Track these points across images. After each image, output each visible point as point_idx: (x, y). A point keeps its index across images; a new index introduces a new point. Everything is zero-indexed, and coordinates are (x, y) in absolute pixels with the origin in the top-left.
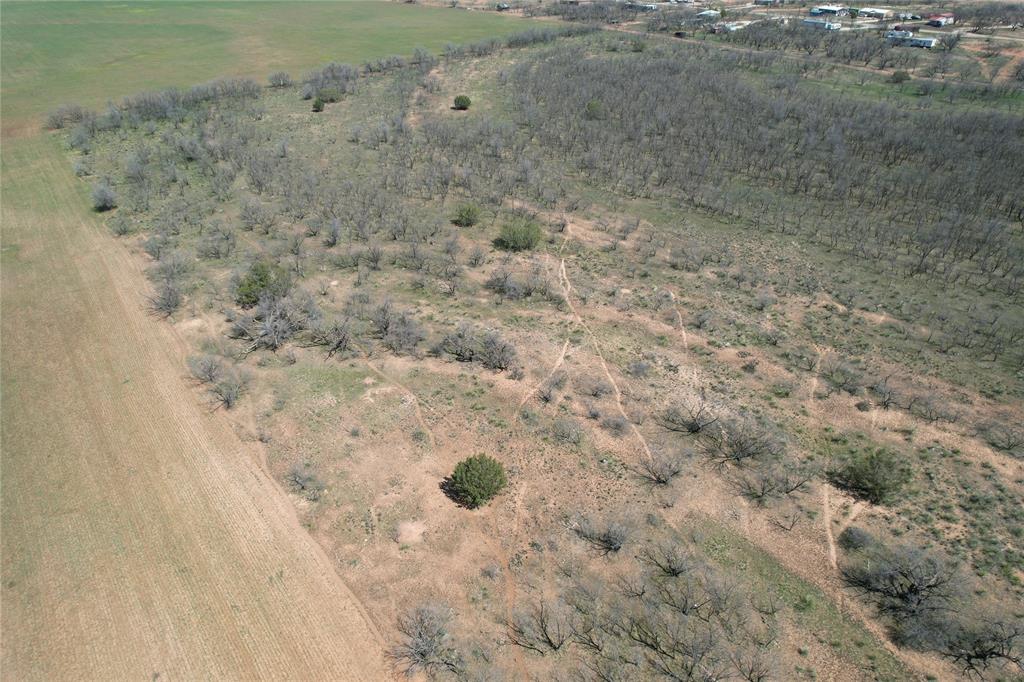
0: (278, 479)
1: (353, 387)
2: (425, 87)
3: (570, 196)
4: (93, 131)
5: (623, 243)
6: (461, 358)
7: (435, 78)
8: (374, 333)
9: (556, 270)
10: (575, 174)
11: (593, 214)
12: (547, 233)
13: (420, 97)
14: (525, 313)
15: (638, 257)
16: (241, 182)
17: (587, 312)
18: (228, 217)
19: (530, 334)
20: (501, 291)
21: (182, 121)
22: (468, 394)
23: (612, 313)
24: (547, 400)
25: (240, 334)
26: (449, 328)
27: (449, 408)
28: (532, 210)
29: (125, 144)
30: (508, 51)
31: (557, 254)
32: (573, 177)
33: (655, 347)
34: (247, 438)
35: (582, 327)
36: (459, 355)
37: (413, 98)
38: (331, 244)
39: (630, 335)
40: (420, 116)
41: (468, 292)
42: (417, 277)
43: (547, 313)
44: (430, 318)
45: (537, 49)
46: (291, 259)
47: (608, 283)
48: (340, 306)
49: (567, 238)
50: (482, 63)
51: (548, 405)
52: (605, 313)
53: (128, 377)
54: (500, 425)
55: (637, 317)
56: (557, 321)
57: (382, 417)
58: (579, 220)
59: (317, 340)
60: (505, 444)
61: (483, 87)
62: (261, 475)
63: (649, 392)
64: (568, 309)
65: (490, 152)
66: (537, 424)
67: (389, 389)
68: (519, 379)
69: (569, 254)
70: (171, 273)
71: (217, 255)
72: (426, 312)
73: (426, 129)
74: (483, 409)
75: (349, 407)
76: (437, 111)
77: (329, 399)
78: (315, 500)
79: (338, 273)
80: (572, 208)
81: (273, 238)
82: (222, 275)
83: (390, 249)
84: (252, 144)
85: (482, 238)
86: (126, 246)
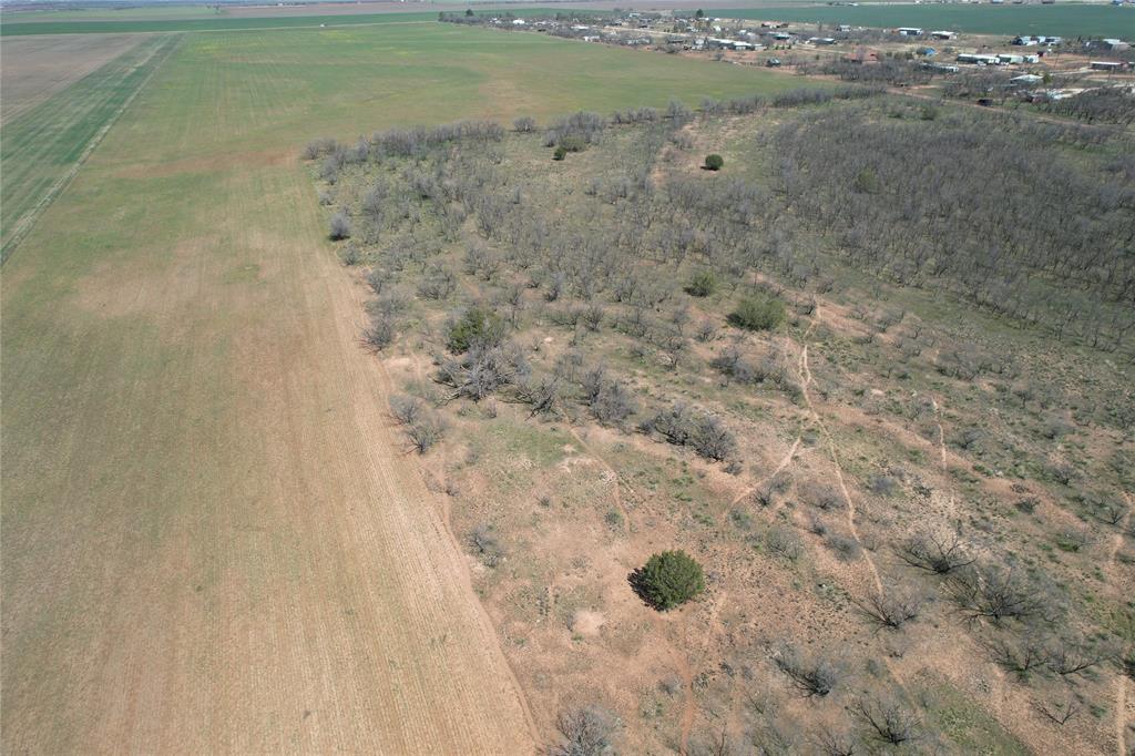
0: (458, 536)
1: (550, 452)
2: (675, 142)
3: (824, 275)
4: (342, 163)
5: (881, 335)
6: (672, 439)
7: (687, 134)
8: (582, 398)
9: (797, 358)
10: (834, 252)
11: (849, 300)
12: (791, 314)
13: (668, 154)
14: (752, 401)
15: (898, 355)
16: (471, 224)
17: (827, 410)
18: (453, 258)
19: (754, 425)
20: (729, 372)
21: (424, 159)
22: (675, 481)
23: (858, 415)
24: (764, 502)
25: (445, 379)
26: (664, 404)
27: (651, 493)
28: (777, 287)
29: (368, 177)
30: (773, 111)
31: (800, 340)
32: (831, 254)
33: (906, 463)
34: (434, 488)
35: (819, 426)
36: (671, 436)
37: (660, 153)
38: (551, 299)
39: (875, 444)
40: (666, 174)
41: (691, 368)
42: (637, 345)
43: (779, 404)
44: (645, 391)
45: (807, 111)
46: (508, 309)
47: (857, 380)
48: (551, 364)
49: (814, 323)
50: (742, 121)
51: (765, 508)
52: (848, 414)
53: (331, 406)
54: (705, 521)
55: (887, 424)
56: (790, 415)
57: (576, 489)
58: (832, 304)
59: (521, 397)
60: (708, 545)
61: (740, 147)
62: (441, 528)
63: (890, 514)
64: (803, 403)
65: (738, 219)
66: (749, 528)
67: (588, 461)
68: (735, 474)
69: (814, 340)
70: (389, 308)
71: (436, 295)
72: (642, 383)
73: (670, 187)
74: (690, 500)
75: (544, 473)
76: (685, 169)
77: (524, 461)
78: (492, 566)
79: (554, 330)
80: (825, 289)
81: (494, 285)
82: (437, 317)
83: (612, 311)
84: (487, 187)
85: (714, 310)
86: (351, 276)
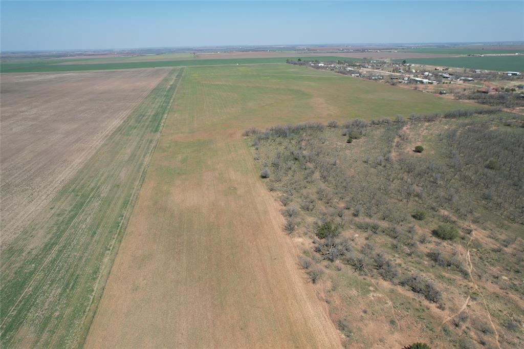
0: (333, 321)
1: (364, 289)
2: (400, 137)
3: (475, 214)
4: (260, 139)
5: (505, 249)
6: (414, 290)
7: (404, 131)
8: (374, 266)
9: (465, 255)
10: (479, 201)
11: (488, 228)
12: (461, 233)
13: (398, 142)
14: (447, 275)
15: (514, 260)
16: (317, 175)
17: (481, 284)
18: (311, 191)
19: (448, 287)
20: (436, 260)
21: (292, 139)
22: (417, 309)
23: (496, 289)
24: (457, 326)
25: (318, 250)
26: (409, 273)
27: (408, 313)
28: (454, 218)
29: (271, 147)
30: (444, 120)
31: (466, 246)
32: (478, 202)
33: (522, 316)
34: (321, 299)
35: (478, 291)
36: (413, 288)
37: (394, 142)
38: (355, 215)
39: (506, 304)
40: (398, 153)
41: (419, 256)
42: (395, 242)
43: (458, 277)
44: (400, 265)
45: (461, 121)
46: (338, 219)
47: (495, 270)
48: (359, 248)
49: (472, 238)
50: (430, 126)
51: (457, 328)
52: (492, 288)
53: (276, 257)
54: (431, 330)
55: (511, 295)
56: (464, 284)
57: (377, 308)
58: (480, 230)
59: (349, 262)
60: (434, 341)
61: (430, 140)
62: (326, 317)
63: (516, 341)
64: (470, 279)
65: (433, 180)
66: (451, 336)
67: (380, 295)
68: (443, 310)
69: (473, 247)
70: (290, 214)
71: (308, 209)
72: (398, 261)
73: (401, 161)
74: (424, 319)
75: (363, 298)
76: (406, 151)
77: (354, 292)
78: (348, 336)
79: (358, 231)
80: (475, 221)
81: (331, 206)
82: (310, 220)
83: (384, 224)
84: (321, 156)
85: (426, 228)
86: (273, 196)
